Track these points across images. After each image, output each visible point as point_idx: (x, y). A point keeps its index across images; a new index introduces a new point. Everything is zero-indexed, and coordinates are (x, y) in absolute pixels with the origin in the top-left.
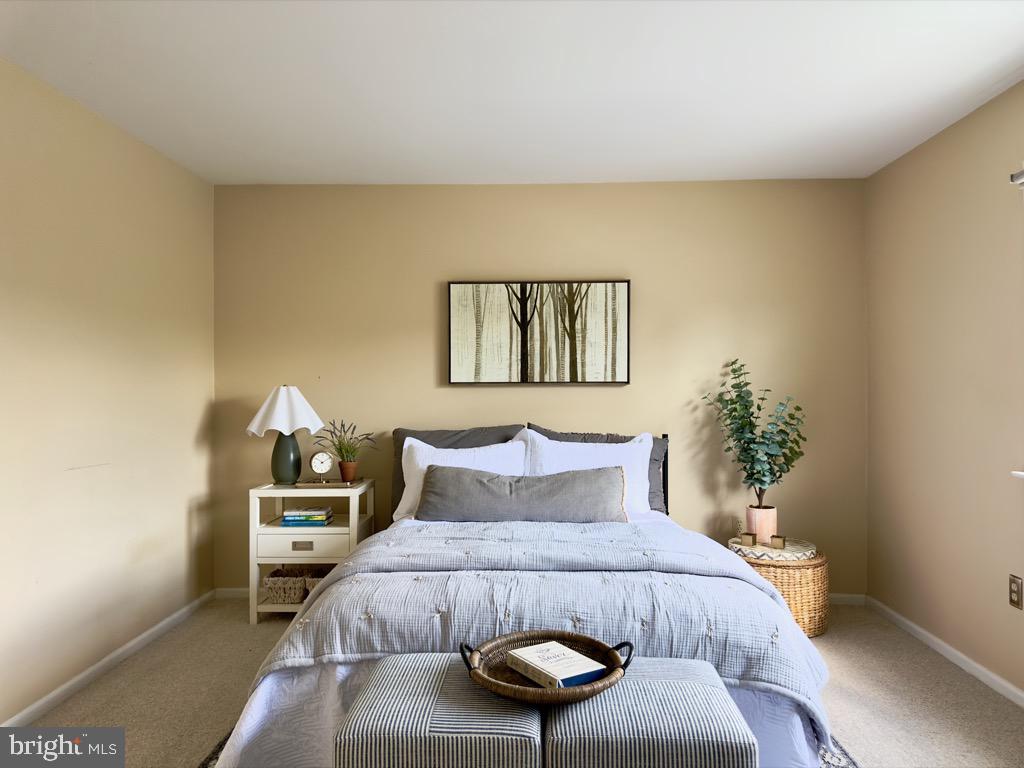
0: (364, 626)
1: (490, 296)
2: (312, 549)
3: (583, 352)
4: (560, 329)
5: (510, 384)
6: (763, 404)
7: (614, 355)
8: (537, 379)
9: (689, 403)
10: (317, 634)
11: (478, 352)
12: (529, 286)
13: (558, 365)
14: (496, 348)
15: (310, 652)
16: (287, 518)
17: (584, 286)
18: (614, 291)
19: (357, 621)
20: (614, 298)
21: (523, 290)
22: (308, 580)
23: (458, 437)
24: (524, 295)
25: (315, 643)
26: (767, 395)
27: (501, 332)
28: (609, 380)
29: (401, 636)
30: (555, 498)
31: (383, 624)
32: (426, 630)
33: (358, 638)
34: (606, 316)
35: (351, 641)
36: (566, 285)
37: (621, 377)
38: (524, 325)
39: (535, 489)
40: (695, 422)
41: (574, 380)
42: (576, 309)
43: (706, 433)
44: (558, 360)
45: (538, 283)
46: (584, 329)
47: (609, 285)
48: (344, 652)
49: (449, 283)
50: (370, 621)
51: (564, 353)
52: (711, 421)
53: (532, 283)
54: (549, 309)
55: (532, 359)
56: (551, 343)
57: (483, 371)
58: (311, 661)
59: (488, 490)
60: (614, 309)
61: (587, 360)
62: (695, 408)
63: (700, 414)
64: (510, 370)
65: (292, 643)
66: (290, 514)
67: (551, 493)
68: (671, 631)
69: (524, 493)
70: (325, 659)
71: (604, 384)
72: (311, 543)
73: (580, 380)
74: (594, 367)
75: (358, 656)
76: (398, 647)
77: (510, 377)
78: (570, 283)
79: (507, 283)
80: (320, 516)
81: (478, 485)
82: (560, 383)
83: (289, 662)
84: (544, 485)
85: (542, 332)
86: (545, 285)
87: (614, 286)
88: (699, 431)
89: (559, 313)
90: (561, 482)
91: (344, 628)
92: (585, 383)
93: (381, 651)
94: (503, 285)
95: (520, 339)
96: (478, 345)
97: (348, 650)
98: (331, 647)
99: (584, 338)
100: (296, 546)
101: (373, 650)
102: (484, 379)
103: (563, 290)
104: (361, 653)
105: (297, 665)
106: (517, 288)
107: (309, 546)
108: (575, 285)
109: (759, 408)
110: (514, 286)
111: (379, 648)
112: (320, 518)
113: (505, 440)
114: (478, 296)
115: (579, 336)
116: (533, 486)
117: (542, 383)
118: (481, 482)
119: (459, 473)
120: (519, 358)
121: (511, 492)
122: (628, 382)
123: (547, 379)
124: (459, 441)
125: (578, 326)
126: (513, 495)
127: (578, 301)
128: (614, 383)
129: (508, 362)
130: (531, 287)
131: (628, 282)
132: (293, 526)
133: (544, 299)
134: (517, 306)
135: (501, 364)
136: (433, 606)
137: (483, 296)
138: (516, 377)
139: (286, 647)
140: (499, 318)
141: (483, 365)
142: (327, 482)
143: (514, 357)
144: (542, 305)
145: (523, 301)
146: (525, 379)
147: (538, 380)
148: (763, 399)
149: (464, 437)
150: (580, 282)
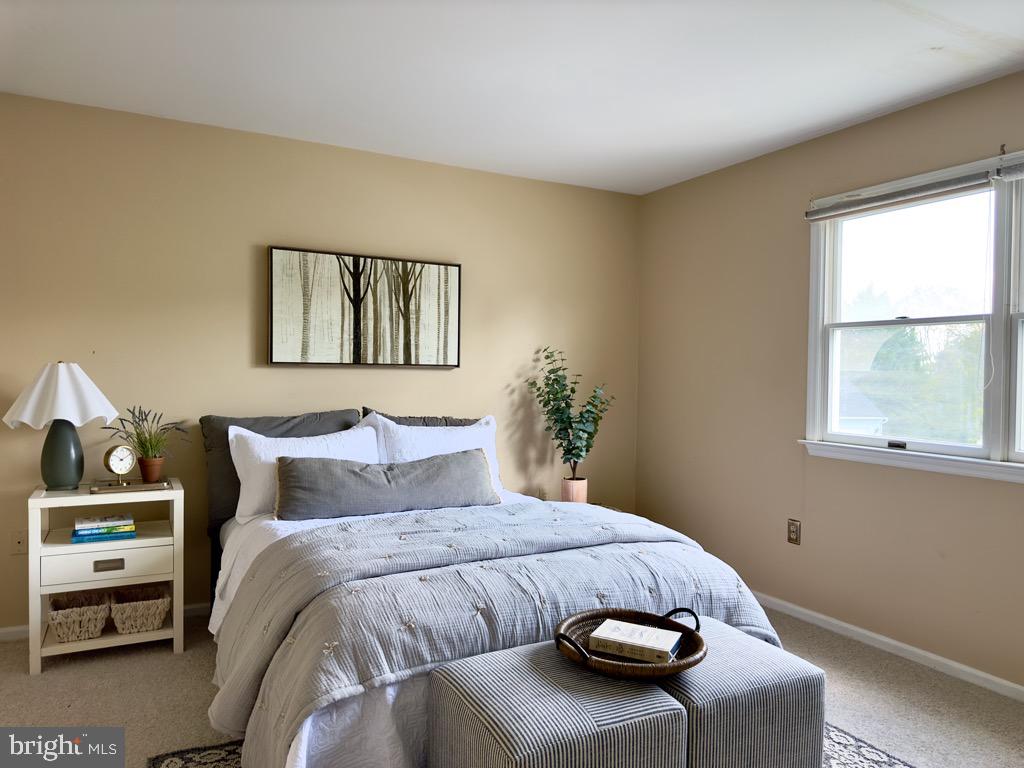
0: (407, 638)
1: (319, 268)
2: (123, 568)
3: (417, 333)
4: (395, 310)
5: (341, 365)
6: (576, 387)
7: (446, 337)
8: (370, 360)
9: (508, 386)
10: (356, 655)
11: (305, 329)
12: (362, 260)
13: (392, 347)
14: (325, 324)
15: (355, 678)
16: (80, 533)
17: (418, 266)
18: (447, 274)
19: (397, 634)
20: (446, 281)
21: (356, 264)
22: (115, 606)
23: (291, 424)
24: (357, 269)
25: (357, 667)
26: (578, 379)
27: (331, 309)
28: (441, 363)
29: (450, 641)
30: (435, 484)
31: (427, 632)
32: (473, 631)
33: (405, 653)
34: (439, 299)
35: (398, 656)
36: (400, 263)
37: (452, 361)
38: (357, 302)
39: (412, 476)
40: (512, 404)
41: (407, 363)
42: (410, 290)
43: (521, 414)
44: (392, 341)
45: (372, 258)
46: (418, 311)
47: (442, 267)
48: (392, 672)
49: (271, 249)
50: (411, 631)
51: (398, 334)
52: (525, 403)
53: (365, 257)
54: (383, 287)
55: (365, 338)
56: (385, 323)
57: (311, 351)
58: (361, 689)
59: (366, 481)
60: (446, 293)
61: (421, 343)
62: (513, 391)
63: (516, 396)
64: (342, 350)
65: (328, 672)
66: (82, 527)
67: (429, 478)
68: (673, 595)
69: (402, 481)
70: (377, 682)
71: (436, 367)
72: (122, 560)
73: (413, 362)
74: (428, 350)
75: (408, 672)
76: (448, 654)
77: (341, 358)
78: (405, 261)
79: (339, 255)
80: (127, 526)
81: (353, 476)
82: (394, 366)
83: (337, 695)
84: (419, 471)
85: (375, 311)
86: (379, 261)
87: (446, 269)
88: (515, 413)
89: (393, 291)
90: (435, 467)
91: (386, 644)
92: (418, 366)
93: (432, 661)
94: (334, 256)
95: (352, 316)
96: (306, 320)
97: (396, 668)
98: (379, 667)
99: (418, 319)
100: (100, 566)
101: (423, 662)
102: (312, 359)
103: (397, 269)
104: (410, 668)
105: (347, 696)
106: (349, 261)
107: (118, 564)
108: (409, 264)
109: (573, 391)
110: (346, 258)
111: (429, 659)
112: (127, 529)
113: (347, 426)
114: (306, 266)
115: (413, 316)
116: (409, 473)
117: (376, 365)
118: (355, 473)
119: (325, 464)
120: (352, 337)
121: (389, 482)
122: (458, 366)
123: (380, 361)
124: (293, 427)
125: (412, 307)
126: (392, 483)
127: (413, 281)
128: (446, 367)
129: (339, 341)
130: (365, 261)
131: (459, 266)
132: (90, 541)
133: (378, 276)
134: (349, 281)
135: (331, 344)
136: (469, 605)
137: (311, 265)
138: (348, 358)
139: (323, 678)
140: (329, 293)
141: (311, 344)
142: (128, 484)
143: (346, 336)
144: (376, 282)
145: (356, 276)
146: (358, 360)
147: (372, 362)
148: (575, 383)
149: (297, 425)
150: (415, 262)
